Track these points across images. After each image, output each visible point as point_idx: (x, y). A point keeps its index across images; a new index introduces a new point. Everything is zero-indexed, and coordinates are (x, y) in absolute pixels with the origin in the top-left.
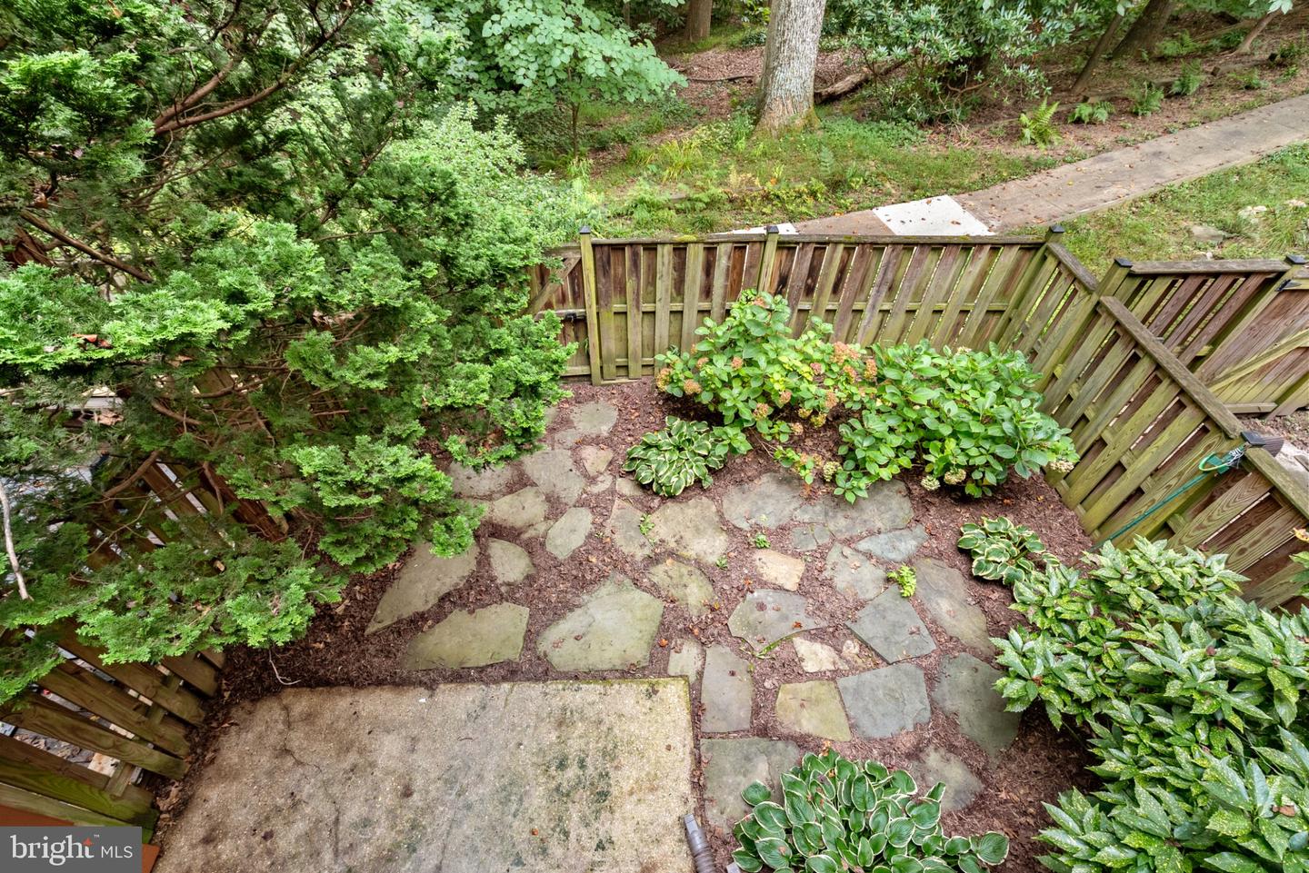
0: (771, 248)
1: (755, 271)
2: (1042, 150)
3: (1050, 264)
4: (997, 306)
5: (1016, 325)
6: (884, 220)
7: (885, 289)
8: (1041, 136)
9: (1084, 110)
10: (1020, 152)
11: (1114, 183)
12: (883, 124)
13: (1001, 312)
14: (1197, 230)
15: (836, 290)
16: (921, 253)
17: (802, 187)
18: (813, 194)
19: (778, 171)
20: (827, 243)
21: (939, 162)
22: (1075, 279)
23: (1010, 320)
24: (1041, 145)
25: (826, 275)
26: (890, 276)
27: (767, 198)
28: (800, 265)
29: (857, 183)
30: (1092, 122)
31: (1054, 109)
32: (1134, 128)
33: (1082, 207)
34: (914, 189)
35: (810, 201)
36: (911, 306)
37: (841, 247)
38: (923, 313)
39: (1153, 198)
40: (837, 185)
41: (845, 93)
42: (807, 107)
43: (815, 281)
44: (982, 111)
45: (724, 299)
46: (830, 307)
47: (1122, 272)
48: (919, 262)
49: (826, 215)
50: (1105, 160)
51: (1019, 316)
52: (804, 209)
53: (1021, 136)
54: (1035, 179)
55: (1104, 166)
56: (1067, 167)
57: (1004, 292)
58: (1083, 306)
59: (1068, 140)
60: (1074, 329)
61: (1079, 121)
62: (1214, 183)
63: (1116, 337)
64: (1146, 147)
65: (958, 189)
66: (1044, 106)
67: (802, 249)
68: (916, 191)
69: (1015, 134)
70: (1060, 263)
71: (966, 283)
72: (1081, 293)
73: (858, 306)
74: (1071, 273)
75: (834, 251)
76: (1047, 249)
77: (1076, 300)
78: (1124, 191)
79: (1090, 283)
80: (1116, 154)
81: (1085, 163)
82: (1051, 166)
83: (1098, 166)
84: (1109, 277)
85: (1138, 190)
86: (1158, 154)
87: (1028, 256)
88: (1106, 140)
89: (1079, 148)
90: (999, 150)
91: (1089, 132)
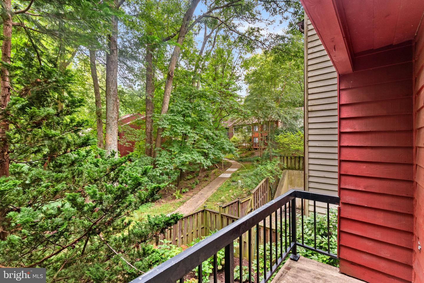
2: (181, 200)
3: (208, 213)
4: (202, 227)
5: (208, 228)
7: (181, 231)
9: (184, 190)
10: (177, 201)
11: (199, 201)
13: (204, 227)
14: (218, 203)
21: (162, 208)
22: (214, 213)
23: (206, 228)
24: (180, 198)
26: (181, 228)
30: (186, 192)
31: (179, 191)
32: (194, 191)
33: (197, 206)
36: (187, 234)
38: (190, 235)
39: (207, 201)
43: (165, 236)
44: (164, 196)
46: (170, 242)
47: (221, 208)
48: (185, 222)
50: (194, 197)
51: (208, 226)
53: (176, 198)
54: (185, 204)
55: (195, 198)
56: (188, 201)
57: (202, 223)
58: (219, 218)
59: (184, 196)
60: (220, 222)
61: (184, 193)
62: (214, 195)
63: (228, 219)
64: (199, 193)
65: (171, 212)
66: (177, 191)
69: (174, 198)
70: (210, 211)
71: (195, 223)
72: (217, 215)
73: (176, 239)
74: (213, 212)
76: (206, 210)
77: (217, 217)
78: (202, 202)
79: (217, 212)
80: (195, 196)
81: (191, 199)
82: (185, 201)
83: (194, 199)
84: (220, 209)
85: (204, 200)
86: (202, 194)
87: (203, 213)
88: (191, 194)
89: (188, 197)
90: (173, 202)
91: (187, 194)
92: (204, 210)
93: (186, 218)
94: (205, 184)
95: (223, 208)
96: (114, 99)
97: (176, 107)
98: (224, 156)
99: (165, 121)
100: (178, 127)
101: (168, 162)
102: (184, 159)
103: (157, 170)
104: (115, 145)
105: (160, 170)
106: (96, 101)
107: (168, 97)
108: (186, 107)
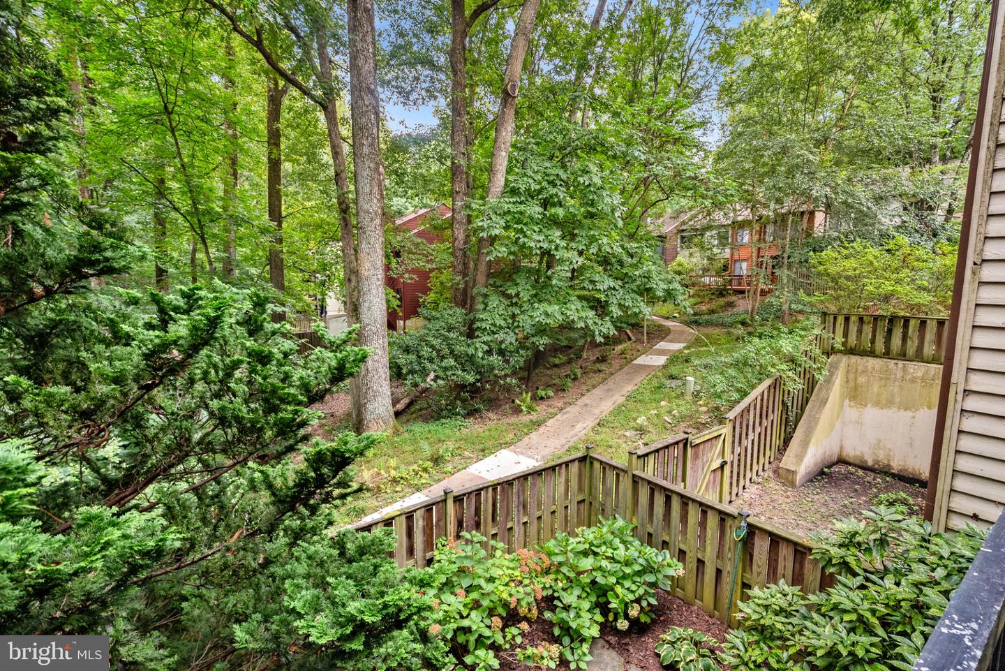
0: (450, 503)
1: (442, 523)
2: (534, 416)
3: (597, 465)
4: (580, 498)
5: (596, 505)
6: (477, 473)
7: (521, 507)
8: (530, 409)
9: (542, 393)
10: (525, 418)
11: (578, 422)
12: (443, 421)
13: (584, 500)
14: (628, 434)
15: (494, 519)
16: (533, 480)
17: (415, 467)
18: (425, 470)
19: (392, 462)
20: (482, 489)
21: (487, 433)
22: (614, 468)
23: (591, 503)
24: (532, 413)
25: (486, 510)
26: (521, 499)
27: (395, 481)
28: (469, 507)
29: (448, 456)
30: (548, 398)
31: (530, 394)
32: (568, 397)
33: (572, 437)
34: (483, 451)
35: (425, 475)
36: (538, 514)
37: (490, 489)
38: (546, 517)
39: (599, 424)
40: (437, 460)
41: (403, 410)
42: (392, 421)
43: (480, 518)
44: (493, 404)
45: (425, 551)
46: (493, 532)
47: (635, 457)
48: (534, 485)
49: (439, 480)
50: (566, 413)
51: (595, 498)
52: (424, 481)
53: (521, 411)
54: (542, 429)
55: (568, 415)
56: (551, 420)
57: (580, 489)
58: (626, 483)
59: (541, 408)
60: (629, 494)
61: (542, 398)
62: (618, 411)
63: (652, 491)
64: (580, 402)
65: (508, 445)
66: (524, 395)
68: (484, 452)
69: (517, 410)
70: (601, 462)
71: (561, 489)
72: (622, 474)
73: (509, 525)
74: (611, 466)
75: (487, 492)
76: (591, 457)
77: (621, 479)
78: (584, 425)
79: (623, 467)
80: (569, 409)
81: (559, 416)
82: (544, 421)
83: (565, 416)
84: (630, 461)
85: (590, 423)
86: (586, 405)
87: (583, 464)
88: (560, 404)
89: (551, 410)
90: (514, 419)
91: (550, 402)
92: (586, 457)
93: (536, 476)
94: (598, 378)
95: (639, 457)
96: (371, 165)
97: (525, 179)
98: (650, 309)
99: (494, 219)
100: (529, 233)
101: (503, 323)
102: (543, 317)
103: (478, 345)
104: (378, 280)
105: (484, 343)
106: (337, 174)
107: (503, 154)
108: (552, 178)
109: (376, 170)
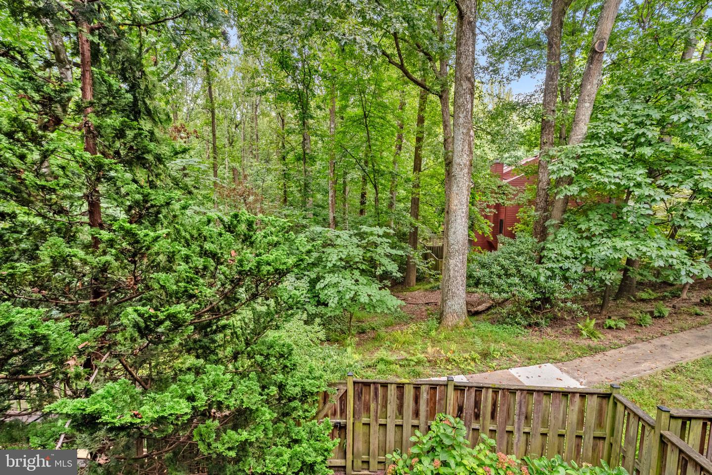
0: (451, 389)
1: (443, 402)
2: (594, 342)
3: (621, 408)
4: (599, 434)
5: (616, 448)
6: (516, 376)
7: (523, 418)
8: (592, 335)
9: (611, 323)
10: (583, 342)
11: (645, 360)
12: (505, 326)
13: (604, 438)
15: (493, 416)
16: (539, 396)
17: (467, 355)
18: (474, 360)
19: (454, 347)
20: (482, 388)
21: (540, 345)
22: (640, 418)
23: (612, 444)
24: (593, 339)
25: (485, 407)
27: (448, 360)
28: (469, 400)
29: (497, 355)
30: (618, 329)
31: (594, 322)
32: (643, 333)
33: (632, 373)
34: (529, 359)
35: (473, 364)
36: (543, 430)
37: (490, 390)
38: (552, 436)
39: (674, 370)
40: (485, 355)
41: (483, 311)
42: (465, 317)
43: (479, 410)
44: (556, 321)
45: (427, 418)
46: (491, 428)
48: (539, 402)
49: (483, 371)
50: (634, 348)
51: (616, 441)
52: (469, 368)
53: (582, 334)
54: (598, 357)
55: (635, 351)
56: (613, 351)
58: (653, 440)
59: (607, 337)
61: (610, 328)
62: (707, 363)
64: (656, 342)
65: (556, 361)
66: (588, 320)
67: (468, 390)
68: (529, 361)
69: (577, 333)
70: (626, 407)
71: (573, 416)
72: (648, 428)
73: (509, 428)
74: (635, 414)
75: (487, 392)
76: (614, 398)
77: (647, 433)
78: (654, 366)
79: (650, 422)
80: (639, 345)
81: (624, 350)
82: (603, 350)
83: (631, 351)
84: (659, 417)
85: (662, 364)
86: (664, 346)
87: (605, 401)
88: (630, 337)
89: (616, 341)
90: (571, 340)
91: (619, 334)
92: (610, 394)
93: (541, 394)
95: (675, 417)
96: (465, 131)
97: (608, 124)
99: (565, 162)
100: (603, 171)
101: (569, 253)
102: (611, 251)
103: (541, 270)
105: (548, 269)
106: (445, 140)
107: (587, 105)
109: (468, 134)
